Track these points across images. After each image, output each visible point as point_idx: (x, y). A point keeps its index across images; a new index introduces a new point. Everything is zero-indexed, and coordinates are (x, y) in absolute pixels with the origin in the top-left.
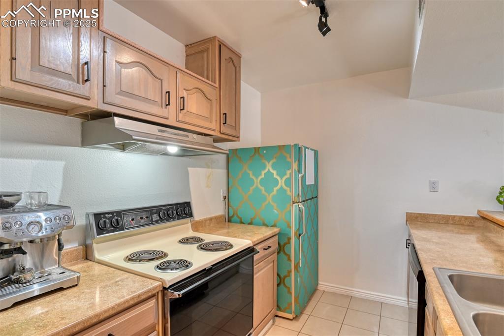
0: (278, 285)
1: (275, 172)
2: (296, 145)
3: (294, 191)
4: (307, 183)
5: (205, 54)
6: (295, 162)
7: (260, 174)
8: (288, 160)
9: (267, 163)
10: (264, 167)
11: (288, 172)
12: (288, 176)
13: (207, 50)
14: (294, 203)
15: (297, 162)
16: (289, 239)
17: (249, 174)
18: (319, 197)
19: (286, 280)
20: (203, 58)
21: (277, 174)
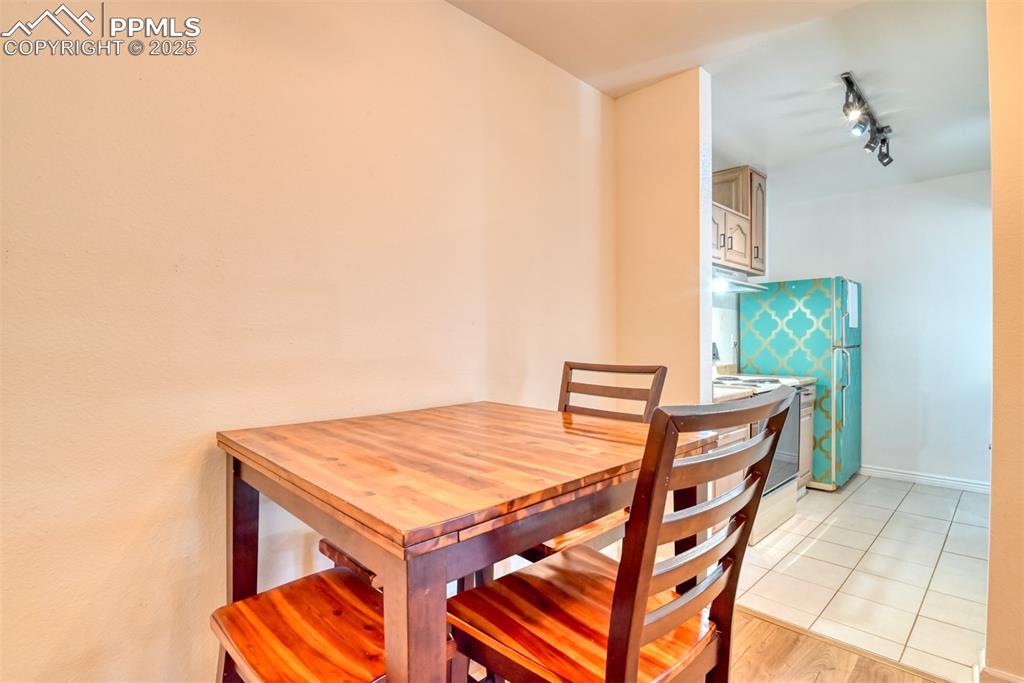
0: (814, 448)
1: (808, 312)
2: (837, 278)
3: (836, 334)
4: (851, 326)
5: (733, 184)
6: (837, 298)
7: (787, 315)
8: (828, 296)
9: (797, 301)
10: (793, 305)
11: (828, 311)
12: (826, 316)
13: (735, 180)
14: (835, 347)
15: (840, 299)
16: (828, 392)
17: (771, 315)
18: (862, 346)
19: (824, 443)
20: (730, 188)
21: (812, 314)
